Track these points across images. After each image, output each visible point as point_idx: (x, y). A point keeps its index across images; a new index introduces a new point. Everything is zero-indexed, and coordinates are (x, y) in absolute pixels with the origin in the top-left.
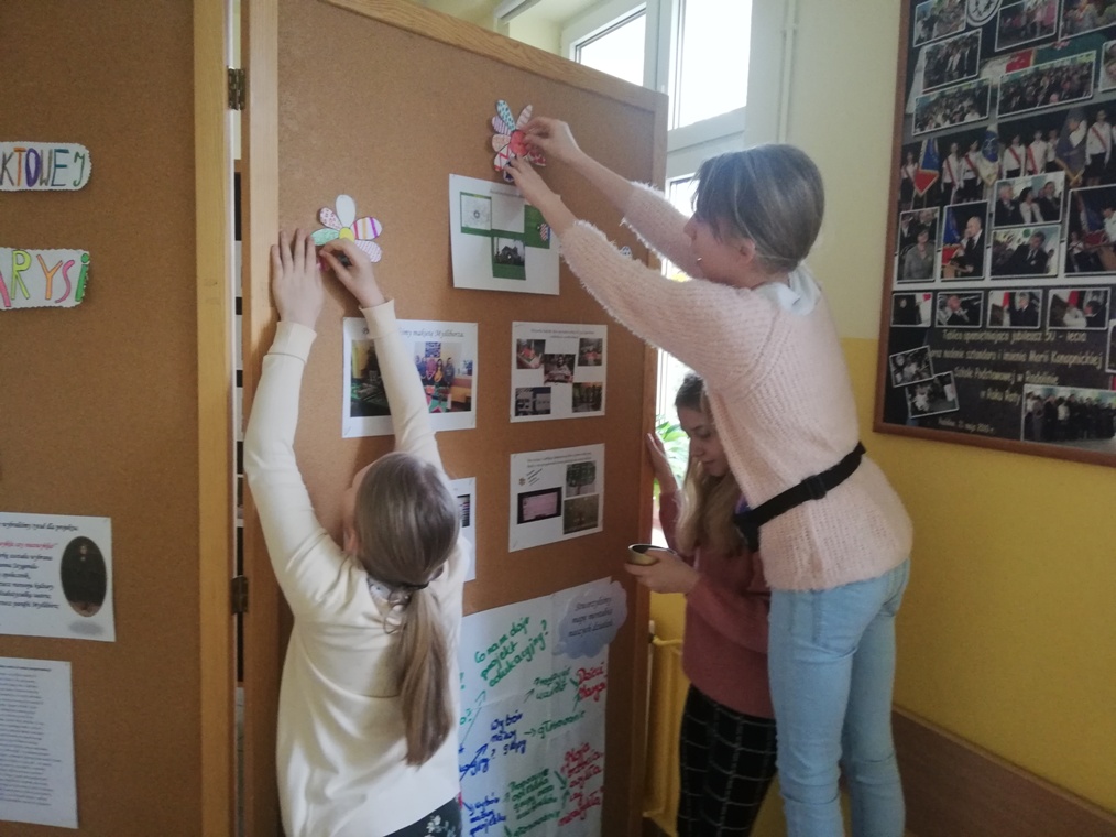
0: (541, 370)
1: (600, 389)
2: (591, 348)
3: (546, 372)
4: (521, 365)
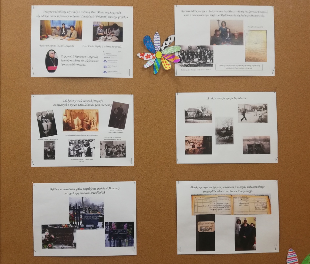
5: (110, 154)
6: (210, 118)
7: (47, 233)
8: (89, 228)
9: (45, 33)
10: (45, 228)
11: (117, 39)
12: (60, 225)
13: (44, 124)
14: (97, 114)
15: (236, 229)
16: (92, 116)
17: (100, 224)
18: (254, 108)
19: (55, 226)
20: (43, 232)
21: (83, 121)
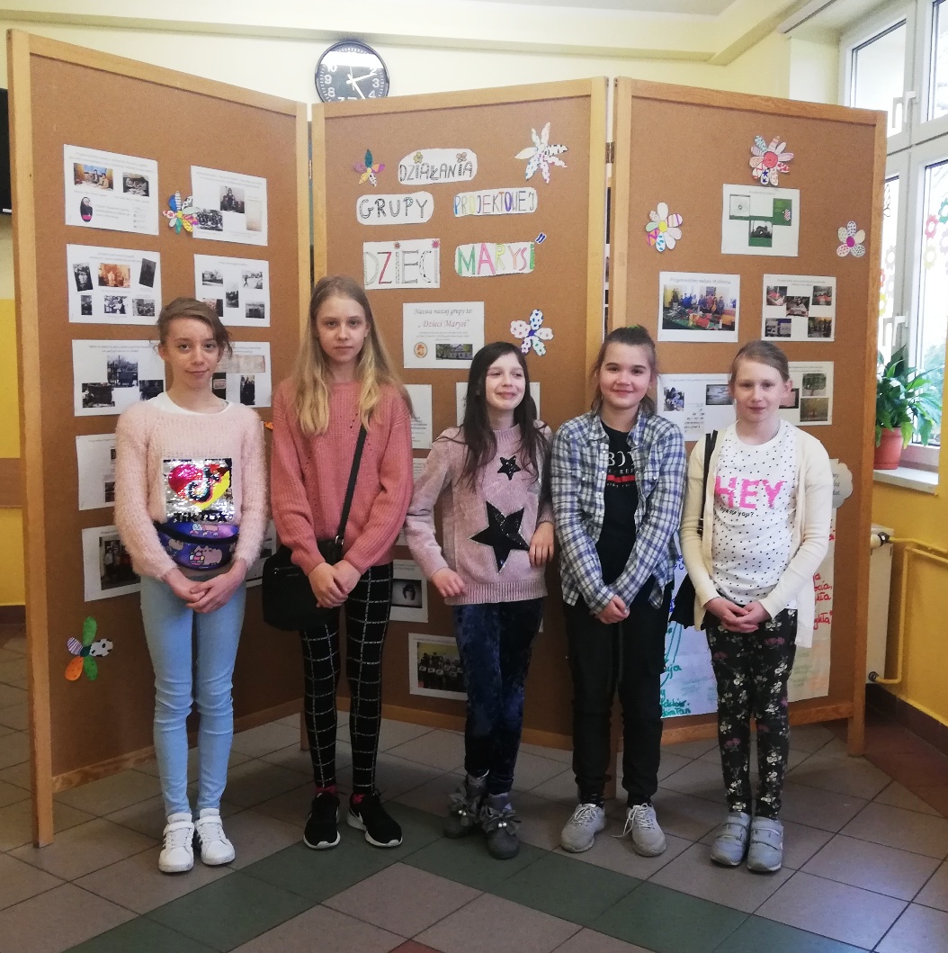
0: (785, 307)
1: (830, 322)
2: (822, 293)
3: (788, 309)
4: (770, 303)
5: (141, 313)
6: (221, 281)
7: (87, 392)
8: (125, 386)
9: (79, 178)
10: (85, 386)
11: (144, 193)
12: (99, 384)
13: (80, 277)
14: (129, 270)
15: (241, 385)
16: (124, 272)
17: (135, 382)
18: (253, 275)
19: (95, 384)
20: (83, 391)
21: (116, 276)
